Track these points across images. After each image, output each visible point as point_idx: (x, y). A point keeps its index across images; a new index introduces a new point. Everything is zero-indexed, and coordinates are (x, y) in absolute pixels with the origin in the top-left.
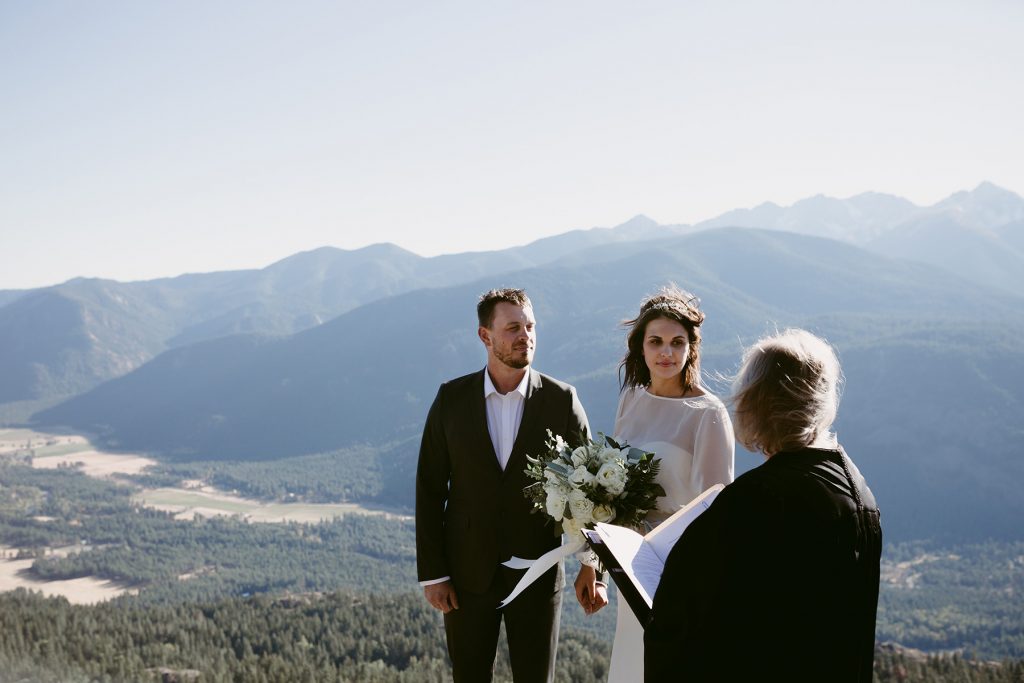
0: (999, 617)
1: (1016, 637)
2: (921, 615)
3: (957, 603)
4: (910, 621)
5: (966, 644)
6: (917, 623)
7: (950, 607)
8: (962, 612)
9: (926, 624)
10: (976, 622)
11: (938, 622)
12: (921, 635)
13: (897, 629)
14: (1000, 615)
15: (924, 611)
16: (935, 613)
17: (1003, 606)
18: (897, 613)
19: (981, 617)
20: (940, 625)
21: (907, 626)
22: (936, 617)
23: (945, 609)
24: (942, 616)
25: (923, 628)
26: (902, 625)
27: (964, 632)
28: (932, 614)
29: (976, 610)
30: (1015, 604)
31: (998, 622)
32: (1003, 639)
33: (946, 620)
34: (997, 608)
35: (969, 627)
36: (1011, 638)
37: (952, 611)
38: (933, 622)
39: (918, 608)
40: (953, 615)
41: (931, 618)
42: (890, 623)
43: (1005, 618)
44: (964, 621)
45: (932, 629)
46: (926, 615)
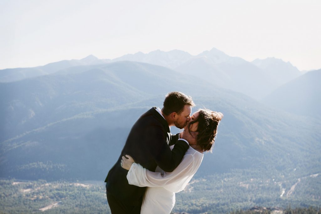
0: (219, 200)
1: (224, 206)
2: (193, 201)
3: (205, 196)
4: (190, 204)
5: (208, 210)
6: (192, 204)
7: (203, 198)
8: (207, 199)
9: (195, 205)
10: (211, 202)
11: (199, 203)
12: (194, 209)
13: (186, 207)
14: (219, 199)
15: (195, 200)
16: (198, 200)
17: (220, 196)
18: (186, 202)
19: (213, 200)
20: (200, 205)
21: (189, 206)
22: (199, 202)
23: (201, 199)
24: (201, 201)
25: (194, 206)
26: (187, 206)
27: (208, 206)
28: (197, 201)
29: (212, 198)
30: (224, 195)
31: (218, 201)
32: (220, 207)
33: (202, 203)
34: (218, 197)
35: (209, 204)
36: (222, 207)
37: (204, 199)
38: (198, 204)
39: (193, 199)
40: (204, 201)
41: (197, 202)
42: (183, 206)
43: (221, 200)
44: (208, 202)
45: (197, 206)
46: (195, 201)
